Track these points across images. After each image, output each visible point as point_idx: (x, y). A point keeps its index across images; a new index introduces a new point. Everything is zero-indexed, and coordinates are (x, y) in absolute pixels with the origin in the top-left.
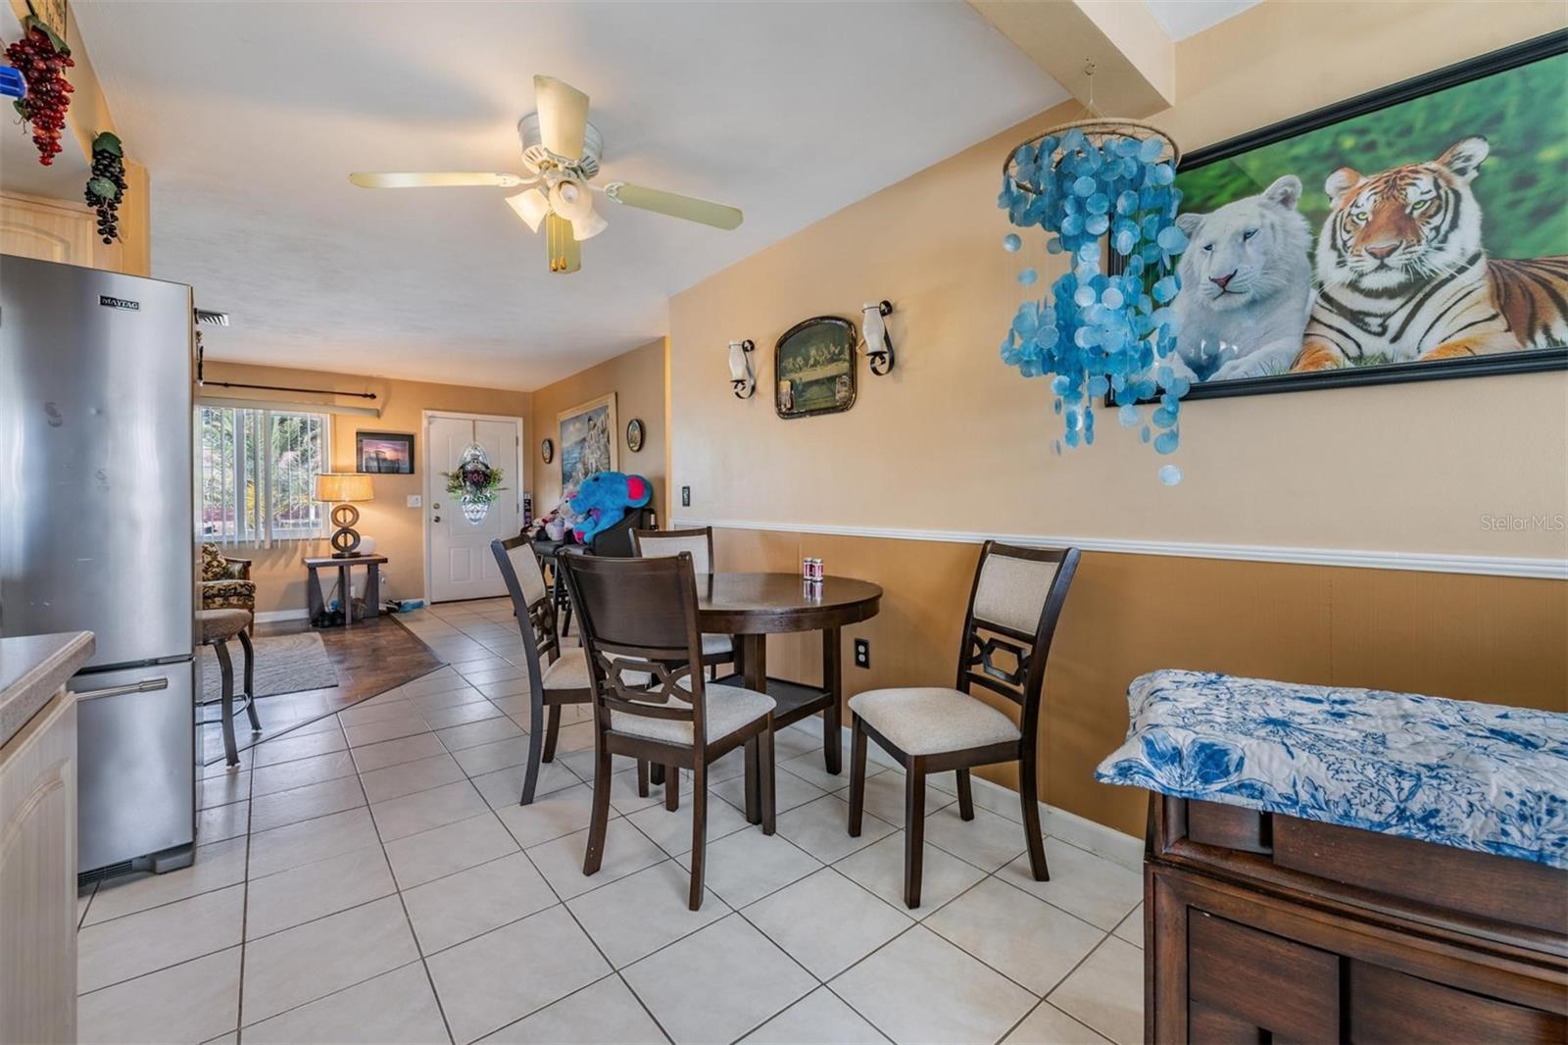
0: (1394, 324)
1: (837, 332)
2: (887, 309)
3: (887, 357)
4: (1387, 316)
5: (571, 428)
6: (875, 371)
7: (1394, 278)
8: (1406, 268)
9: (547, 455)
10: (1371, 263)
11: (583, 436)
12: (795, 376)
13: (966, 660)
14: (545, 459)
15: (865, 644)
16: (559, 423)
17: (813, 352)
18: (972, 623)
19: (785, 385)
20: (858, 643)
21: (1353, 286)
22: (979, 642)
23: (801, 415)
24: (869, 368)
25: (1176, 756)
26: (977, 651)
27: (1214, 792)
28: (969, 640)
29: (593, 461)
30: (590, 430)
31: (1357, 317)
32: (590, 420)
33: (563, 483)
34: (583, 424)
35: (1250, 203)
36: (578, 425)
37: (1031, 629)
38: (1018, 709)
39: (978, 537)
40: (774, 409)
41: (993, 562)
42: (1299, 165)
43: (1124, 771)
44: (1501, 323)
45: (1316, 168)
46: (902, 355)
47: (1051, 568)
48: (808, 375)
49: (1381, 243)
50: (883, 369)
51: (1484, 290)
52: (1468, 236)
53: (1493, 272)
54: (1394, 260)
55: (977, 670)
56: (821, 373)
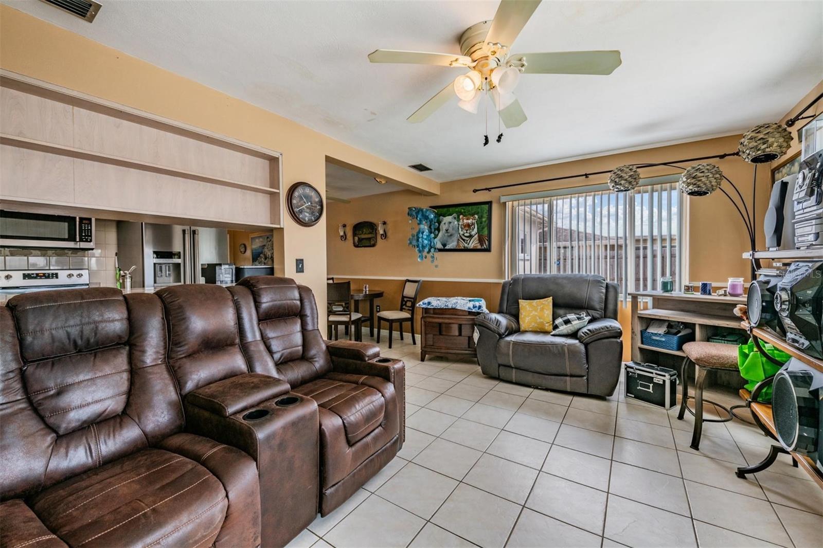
0: (468, 242)
1: (372, 227)
2: (384, 223)
3: (385, 236)
4: (467, 240)
5: (257, 240)
6: (381, 238)
7: (468, 235)
8: (469, 233)
9: (243, 250)
10: (465, 232)
11: (264, 244)
12: (360, 236)
13: (402, 305)
14: (241, 252)
15: (379, 306)
16: (250, 239)
17: (364, 230)
18: (403, 297)
19: (356, 239)
20: (377, 306)
21: (463, 235)
22: (404, 301)
23: (360, 247)
24: (380, 237)
25: (426, 304)
26: (404, 303)
27: (429, 307)
28: (403, 300)
29: (270, 254)
30: (268, 242)
31: (464, 240)
32: (268, 238)
33: (253, 262)
34: (264, 239)
35: (450, 217)
36: (261, 239)
37: (413, 297)
38: (410, 312)
39: (404, 278)
40: (352, 244)
41: (408, 284)
42: (457, 212)
43: (419, 305)
44: (479, 244)
45: (459, 214)
46: (389, 234)
47: (417, 284)
48: (363, 236)
49: (467, 229)
50: (383, 238)
51: (477, 239)
52: (476, 230)
53: (479, 236)
54: (468, 232)
55: (404, 307)
56: (366, 236)
